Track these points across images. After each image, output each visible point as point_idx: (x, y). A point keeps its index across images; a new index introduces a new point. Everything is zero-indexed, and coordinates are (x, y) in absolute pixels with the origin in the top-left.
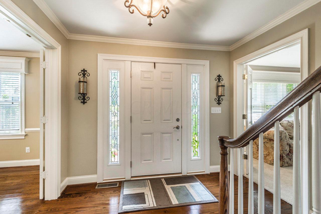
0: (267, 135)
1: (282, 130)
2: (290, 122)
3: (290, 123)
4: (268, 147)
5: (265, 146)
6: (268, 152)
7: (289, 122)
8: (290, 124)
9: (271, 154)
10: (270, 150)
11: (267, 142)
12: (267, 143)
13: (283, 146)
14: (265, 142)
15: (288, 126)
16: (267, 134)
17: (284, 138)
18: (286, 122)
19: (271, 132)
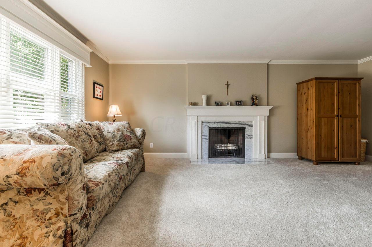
0: (15, 177)
1: (70, 148)
2: (71, 127)
3: (71, 129)
4: (18, 215)
5: (9, 215)
6: (21, 235)
7: (69, 126)
8: (72, 132)
9: (32, 239)
10: (28, 225)
11: (17, 198)
12: (16, 203)
13: (73, 199)
14: (6, 204)
15: (69, 137)
16: (18, 174)
17: (76, 173)
18: (65, 128)
19: (34, 161)
